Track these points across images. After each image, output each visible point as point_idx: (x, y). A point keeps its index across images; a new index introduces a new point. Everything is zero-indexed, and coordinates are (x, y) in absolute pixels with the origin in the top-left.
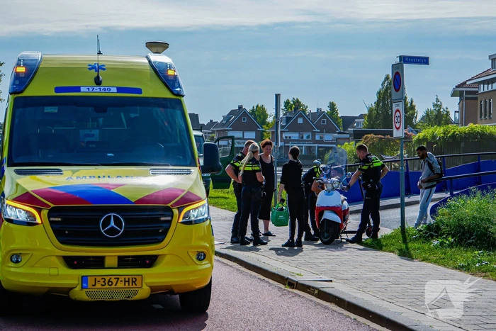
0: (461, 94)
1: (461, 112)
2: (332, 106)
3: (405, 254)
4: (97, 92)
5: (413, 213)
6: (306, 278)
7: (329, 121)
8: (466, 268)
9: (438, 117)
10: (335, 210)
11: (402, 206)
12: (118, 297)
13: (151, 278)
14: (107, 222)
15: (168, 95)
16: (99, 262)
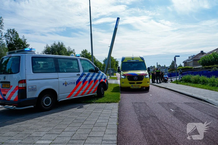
0: (184, 63)
1: (184, 65)
2: (165, 65)
3: (177, 83)
4: (133, 61)
5: (178, 78)
6: (163, 86)
7: (164, 67)
8: (187, 85)
9: (181, 66)
10: (166, 78)
11: (176, 78)
12: (137, 88)
13: (141, 85)
14: (135, 78)
15: (143, 61)
16: (134, 83)
